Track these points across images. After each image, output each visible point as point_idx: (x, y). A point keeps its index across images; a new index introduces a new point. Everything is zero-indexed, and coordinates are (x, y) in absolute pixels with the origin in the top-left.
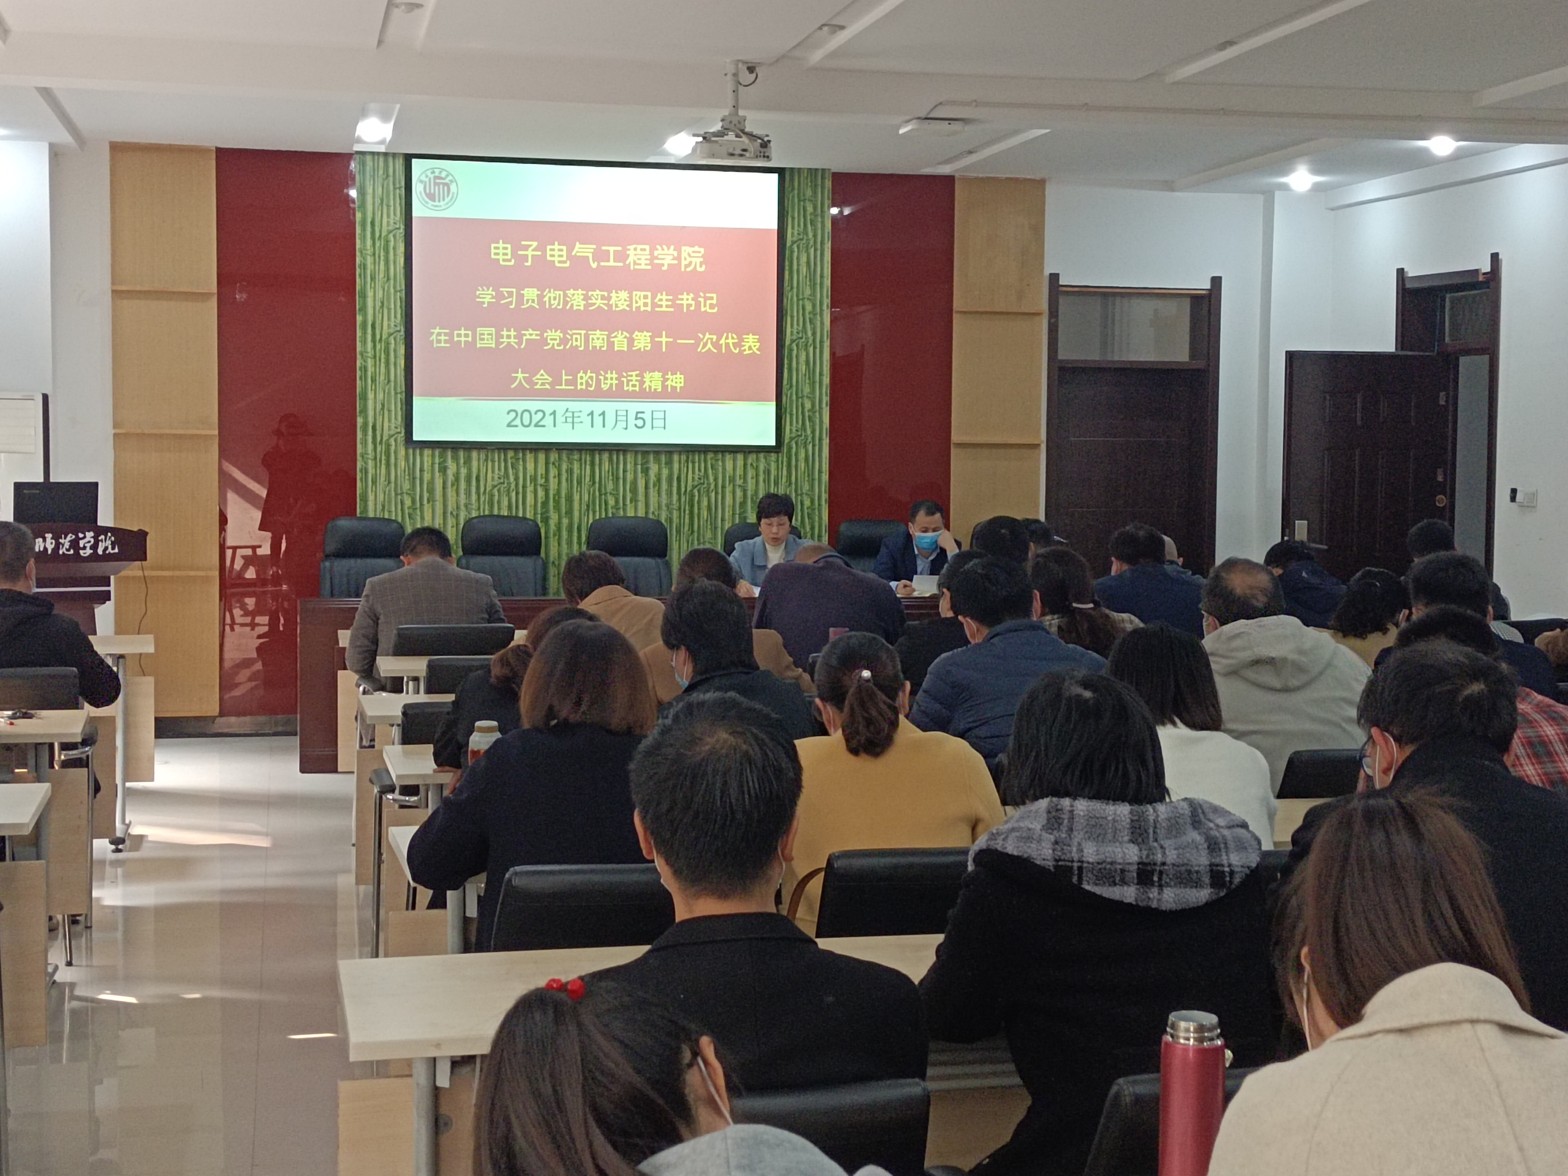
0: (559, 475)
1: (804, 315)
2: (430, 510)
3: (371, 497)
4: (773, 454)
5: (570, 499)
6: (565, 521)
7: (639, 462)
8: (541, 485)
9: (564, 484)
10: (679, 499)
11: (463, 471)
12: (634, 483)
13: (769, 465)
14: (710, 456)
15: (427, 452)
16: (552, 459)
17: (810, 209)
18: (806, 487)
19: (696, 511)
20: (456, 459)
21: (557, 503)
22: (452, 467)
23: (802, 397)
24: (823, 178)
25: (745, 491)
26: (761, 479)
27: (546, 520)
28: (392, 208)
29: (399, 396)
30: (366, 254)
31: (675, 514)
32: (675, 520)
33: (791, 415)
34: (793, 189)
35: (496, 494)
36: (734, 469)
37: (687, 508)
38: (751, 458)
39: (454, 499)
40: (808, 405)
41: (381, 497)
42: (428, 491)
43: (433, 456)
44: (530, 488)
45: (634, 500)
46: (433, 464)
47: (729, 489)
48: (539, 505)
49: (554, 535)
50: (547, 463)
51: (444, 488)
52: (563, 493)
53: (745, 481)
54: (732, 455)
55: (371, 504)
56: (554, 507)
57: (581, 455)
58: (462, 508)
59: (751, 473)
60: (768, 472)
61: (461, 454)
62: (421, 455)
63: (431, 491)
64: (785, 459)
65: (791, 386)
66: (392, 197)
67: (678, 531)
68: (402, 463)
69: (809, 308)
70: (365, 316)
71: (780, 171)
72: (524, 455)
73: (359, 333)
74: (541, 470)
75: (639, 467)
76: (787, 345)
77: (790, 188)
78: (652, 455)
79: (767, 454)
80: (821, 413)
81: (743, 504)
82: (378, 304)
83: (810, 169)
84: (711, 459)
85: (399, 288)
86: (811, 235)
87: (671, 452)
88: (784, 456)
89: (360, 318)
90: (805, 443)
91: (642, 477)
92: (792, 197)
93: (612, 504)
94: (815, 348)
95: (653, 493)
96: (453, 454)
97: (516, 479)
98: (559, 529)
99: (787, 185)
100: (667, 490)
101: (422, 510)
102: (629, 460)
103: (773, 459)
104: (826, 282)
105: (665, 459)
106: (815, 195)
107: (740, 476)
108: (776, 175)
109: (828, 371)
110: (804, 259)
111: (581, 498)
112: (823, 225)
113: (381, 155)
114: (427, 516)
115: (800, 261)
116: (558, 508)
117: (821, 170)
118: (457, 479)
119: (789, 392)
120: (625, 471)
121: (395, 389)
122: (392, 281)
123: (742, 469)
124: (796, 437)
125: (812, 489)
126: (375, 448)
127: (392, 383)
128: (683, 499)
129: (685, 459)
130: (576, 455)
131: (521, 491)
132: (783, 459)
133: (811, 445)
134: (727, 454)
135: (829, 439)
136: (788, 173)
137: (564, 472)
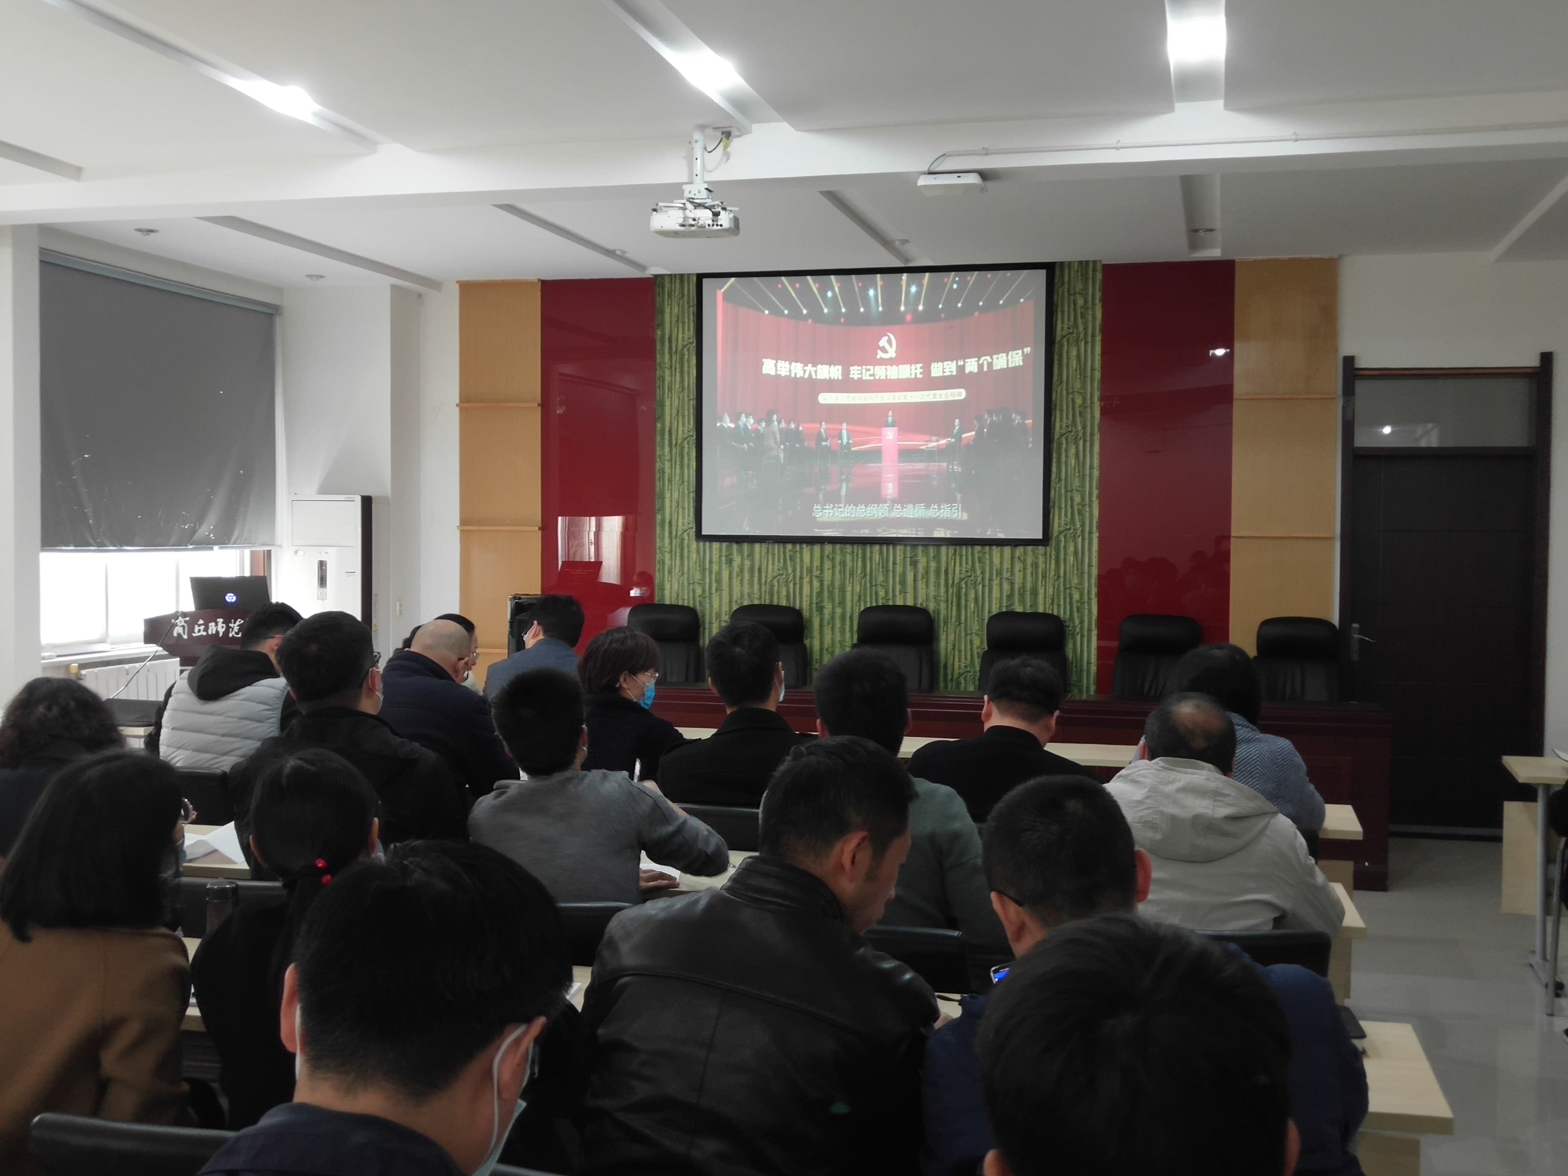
0: (833, 567)
1: (1073, 408)
2: (718, 599)
3: (667, 586)
4: (1040, 547)
5: (843, 590)
6: (839, 611)
7: (908, 555)
8: (817, 577)
9: (838, 576)
10: (947, 592)
11: (747, 563)
12: (904, 575)
13: (1037, 558)
14: (978, 548)
15: (716, 545)
16: (826, 553)
17: (1080, 302)
18: (1075, 581)
19: (963, 603)
20: (741, 552)
21: (831, 593)
22: (737, 560)
23: (1071, 491)
24: (1094, 270)
25: (1012, 584)
26: (1029, 571)
27: (821, 609)
28: (687, 325)
29: (691, 494)
30: (665, 367)
31: (943, 606)
32: (943, 612)
33: (1060, 508)
34: (1063, 284)
35: (776, 584)
36: (1001, 563)
37: (955, 600)
38: (1019, 550)
39: (739, 589)
40: (1077, 499)
41: (675, 587)
42: (716, 582)
43: (721, 549)
44: (806, 580)
45: (903, 591)
46: (720, 556)
47: (996, 582)
48: (815, 595)
49: (829, 624)
50: (822, 557)
51: (730, 578)
52: (837, 584)
53: (1012, 574)
54: (999, 548)
55: (667, 593)
56: (828, 597)
57: (853, 549)
58: (746, 597)
59: (1018, 566)
60: (1035, 565)
61: (745, 546)
62: (711, 548)
63: (719, 581)
64: (1053, 553)
65: (1060, 480)
66: (686, 314)
67: (946, 623)
68: (694, 556)
69: (1079, 401)
70: (663, 424)
71: (1050, 268)
72: (801, 548)
73: (658, 439)
74: (817, 563)
75: (908, 560)
76: (1055, 439)
77: (1059, 282)
78: (920, 548)
79: (1035, 547)
80: (1090, 506)
81: (1010, 597)
82: (674, 412)
83: (1081, 262)
84: (979, 552)
85: (692, 397)
86: (1081, 329)
87: (939, 546)
88: (1051, 549)
89: (659, 425)
90: (1074, 536)
91: (911, 569)
92: (1062, 292)
93: (882, 593)
94: (1085, 441)
95: (921, 585)
96: (738, 547)
97: (794, 571)
98: (833, 618)
99: (1057, 280)
100: (935, 582)
101: (710, 598)
102: (898, 553)
103: (1040, 552)
104: (1098, 375)
105: (934, 552)
106: (1086, 288)
107: (1007, 569)
108: (1044, 271)
109: (1098, 464)
110: (1074, 353)
111: (853, 589)
112: (1094, 318)
113: (678, 277)
114: (716, 604)
115: (1070, 356)
116: (831, 598)
117: (1091, 262)
118: (742, 570)
119: (1058, 486)
120: (894, 563)
121: (688, 489)
122: (686, 391)
123: (1010, 562)
124: (1065, 531)
125: (1081, 582)
126: (671, 543)
127: (686, 484)
128: (950, 591)
129: (953, 552)
130: (849, 548)
131: (798, 582)
132: (1051, 552)
133: (1080, 539)
134: (994, 547)
135: (1099, 532)
136: (1057, 269)
137: (837, 564)
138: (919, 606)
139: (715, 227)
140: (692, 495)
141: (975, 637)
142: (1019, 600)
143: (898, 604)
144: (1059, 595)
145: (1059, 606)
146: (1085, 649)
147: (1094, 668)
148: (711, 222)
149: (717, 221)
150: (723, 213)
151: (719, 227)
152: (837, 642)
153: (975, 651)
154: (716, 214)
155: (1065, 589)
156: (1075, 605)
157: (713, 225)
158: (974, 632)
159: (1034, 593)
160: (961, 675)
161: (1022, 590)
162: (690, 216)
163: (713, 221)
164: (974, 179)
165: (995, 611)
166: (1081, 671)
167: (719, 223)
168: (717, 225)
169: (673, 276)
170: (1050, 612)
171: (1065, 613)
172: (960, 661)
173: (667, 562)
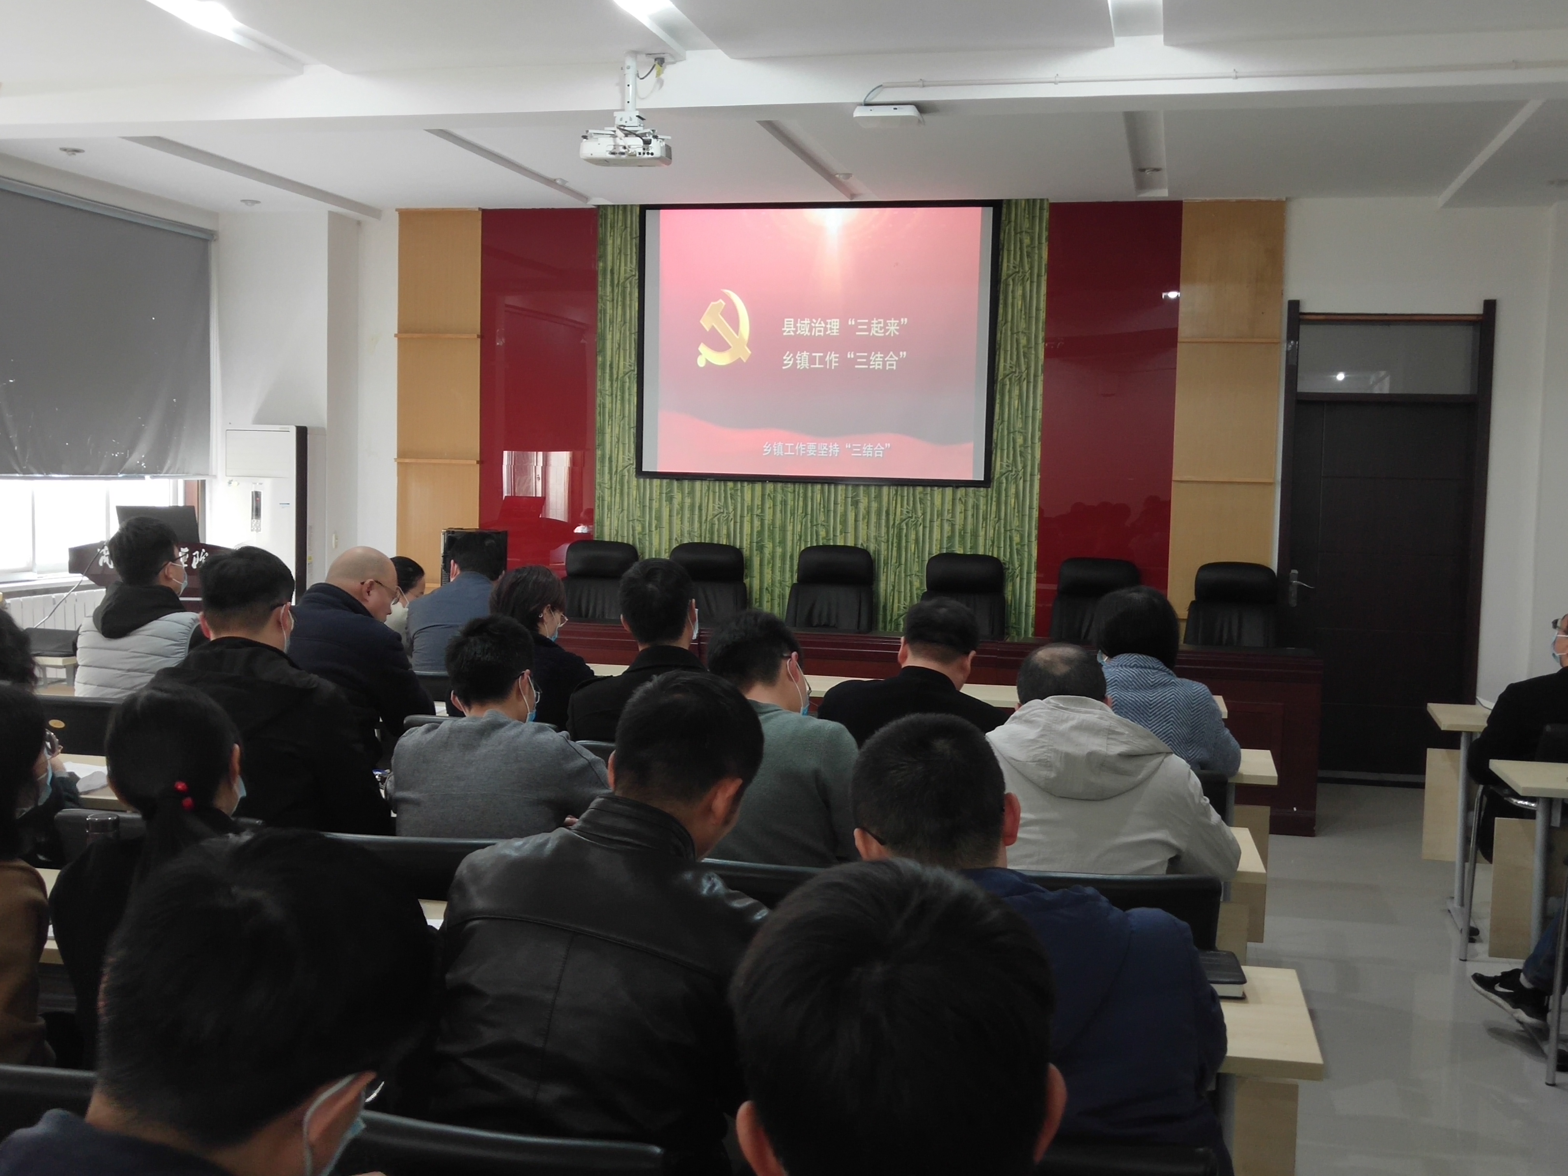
0: (774, 505)
1: (1018, 349)
2: (658, 537)
3: (607, 523)
4: (982, 489)
5: (783, 529)
6: (779, 550)
7: (850, 495)
8: (757, 515)
9: (778, 515)
10: (888, 532)
11: (688, 501)
12: (845, 515)
13: (978, 500)
14: (919, 489)
15: (656, 482)
16: (768, 492)
17: (1027, 241)
18: (1016, 523)
19: (904, 544)
20: (682, 490)
21: (772, 532)
22: (677, 497)
23: (1014, 432)
24: (1041, 209)
25: (953, 526)
26: (970, 513)
27: (761, 548)
28: (629, 257)
30: (607, 300)
31: (883, 546)
32: (883, 553)
33: (1002, 450)
34: (1010, 222)
35: (717, 522)
36: (943, 504)
37: (895, 540)
38: (961, 492)
39: (679, 526)
40: (1020, 440)
41: (615, 523)
42: (656, 519)
43: (661, 486)
44: (747, 519)
45: (844, 531)
46: (661, 493)
47: (936, 524)
48: (755, 534)
49: (769, 563)
50: (763, 495)
51: (670, 516)
52: (778, 523)
53: (953, 516)
54: (941, 489)
55: (606, 530)
56: (769, 536)
57: (794, 488)
58: (686, 535)
59: (959, 507)
60: (976, 507)
61: (686, 484)
62: (651, 485)
63: (659, 518)
64: (994, 495)
65: (1003, 421)
66: (629, 246)
67: (886, 564)
68: (634, 492)
69: (1023, 341)
70: (604, 357)
71: (997, 206)
72: (742, 486)
73: (599, 373)
74: (758, 502)
75: (849, 499)
76: (999, 380)
77: (1006, 220)
78: (862, 488)
79: (976, 489)
80: (1033, 448)
81: (951, 538)
82: (616, 345)
83: (1028, 200)
84: (920, 493)
85: (633, 331)
86: (1027, 268)
87: (881, 486)
88: (993, 491)
89: (600, 359)
90: (1016, 478)
91: (852, 509)
92: (1008, 230)
93: (822, 533)
94: (1028, 382)
95: (862, 525)
96: (679, 485)
97: (735, 509)
98: (773, 557)
99: (1003, 218)
100: (876, 523)
101: (650, 536)
102: (840, 492)
103: (982, 494)
104: (1043, 315)
105: (875, 492)
106: (1032, 226)
107: (949, 510)
108: (991, 209)
109: (1041, 406)
110: (1019, 292)
111: (793, 529)
112: (1040, 257)
113: (621, 208)
114: (655, 542)
115: (1015, 295)
116: (772, 537)
117: (1039, 201)
118: (682, 508)
119: (1000, 427)
120: (836, 503)
121: (629, 424)
122: (628, 324)
123: (951, 503)
124: (1006, 473)
125: (1022, 525)
126: (611, 478)
127: (627, 419)
128: (891, 532)
129: (894, 492)
130: (790, 487)
131: (738, 520)
132: (992, 494)
133: (1022, 481)
134: (936, 488)
135: (1040, 475)
136: (1004, 206)
137: (778, 503)
138: (859, 546)
139: (646, 155)
140: (633, 431)
141: (914, 578)
142: (960, 542)
143: (838, 544)
144: (999, 538)
145: (999, 548)
146: (1024, 592)
147: (1032, 611)
148: (641, 151)
149: (648, 149)
150: (654, 141)
151: (650, 156)
152: (777, 581)
153: (915, 592)
154: (647, 143)
155: (1005, 531)
156: (1015, 547)
157: (644, 154)
158: (914, 573)
159: (975, 535)
160: (900, 616)
161: (962, 532)
162: (621, 144)
163: (644, 149)
164: (910, 112)
165: (935, 552)
166: (1020, 613)
167: (650, 152)
168: (648, 153)
169: (616, 207)
170: (990, 554)
171: (1005, 555)
172: (899, 602)
173: (607, 498)
